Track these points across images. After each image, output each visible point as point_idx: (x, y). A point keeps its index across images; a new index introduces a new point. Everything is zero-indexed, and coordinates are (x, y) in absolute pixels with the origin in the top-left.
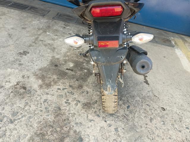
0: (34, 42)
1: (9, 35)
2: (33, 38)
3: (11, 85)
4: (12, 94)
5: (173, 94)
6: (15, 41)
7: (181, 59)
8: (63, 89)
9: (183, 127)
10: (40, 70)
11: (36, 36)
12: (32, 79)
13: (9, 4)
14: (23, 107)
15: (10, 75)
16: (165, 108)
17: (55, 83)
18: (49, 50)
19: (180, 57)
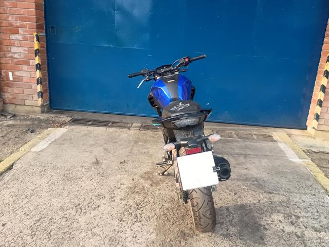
0: (131, 153)
1: (105, 149)
2: (128, 149)
3: (125, 186)
4: (129, 192)
5: (278, 181)
6: (113, 154)
7: (285, 152)
8: (172, 186)
9: (290, 204)
10: (145, 173)
11: (131, 147)
12: (142, 181)
13: (90, 123)
14: (143, 200)
15: (121, 180)
16: (272, 192)
17: (163, 181)
18: (147, 158)
19: (284, 150)
